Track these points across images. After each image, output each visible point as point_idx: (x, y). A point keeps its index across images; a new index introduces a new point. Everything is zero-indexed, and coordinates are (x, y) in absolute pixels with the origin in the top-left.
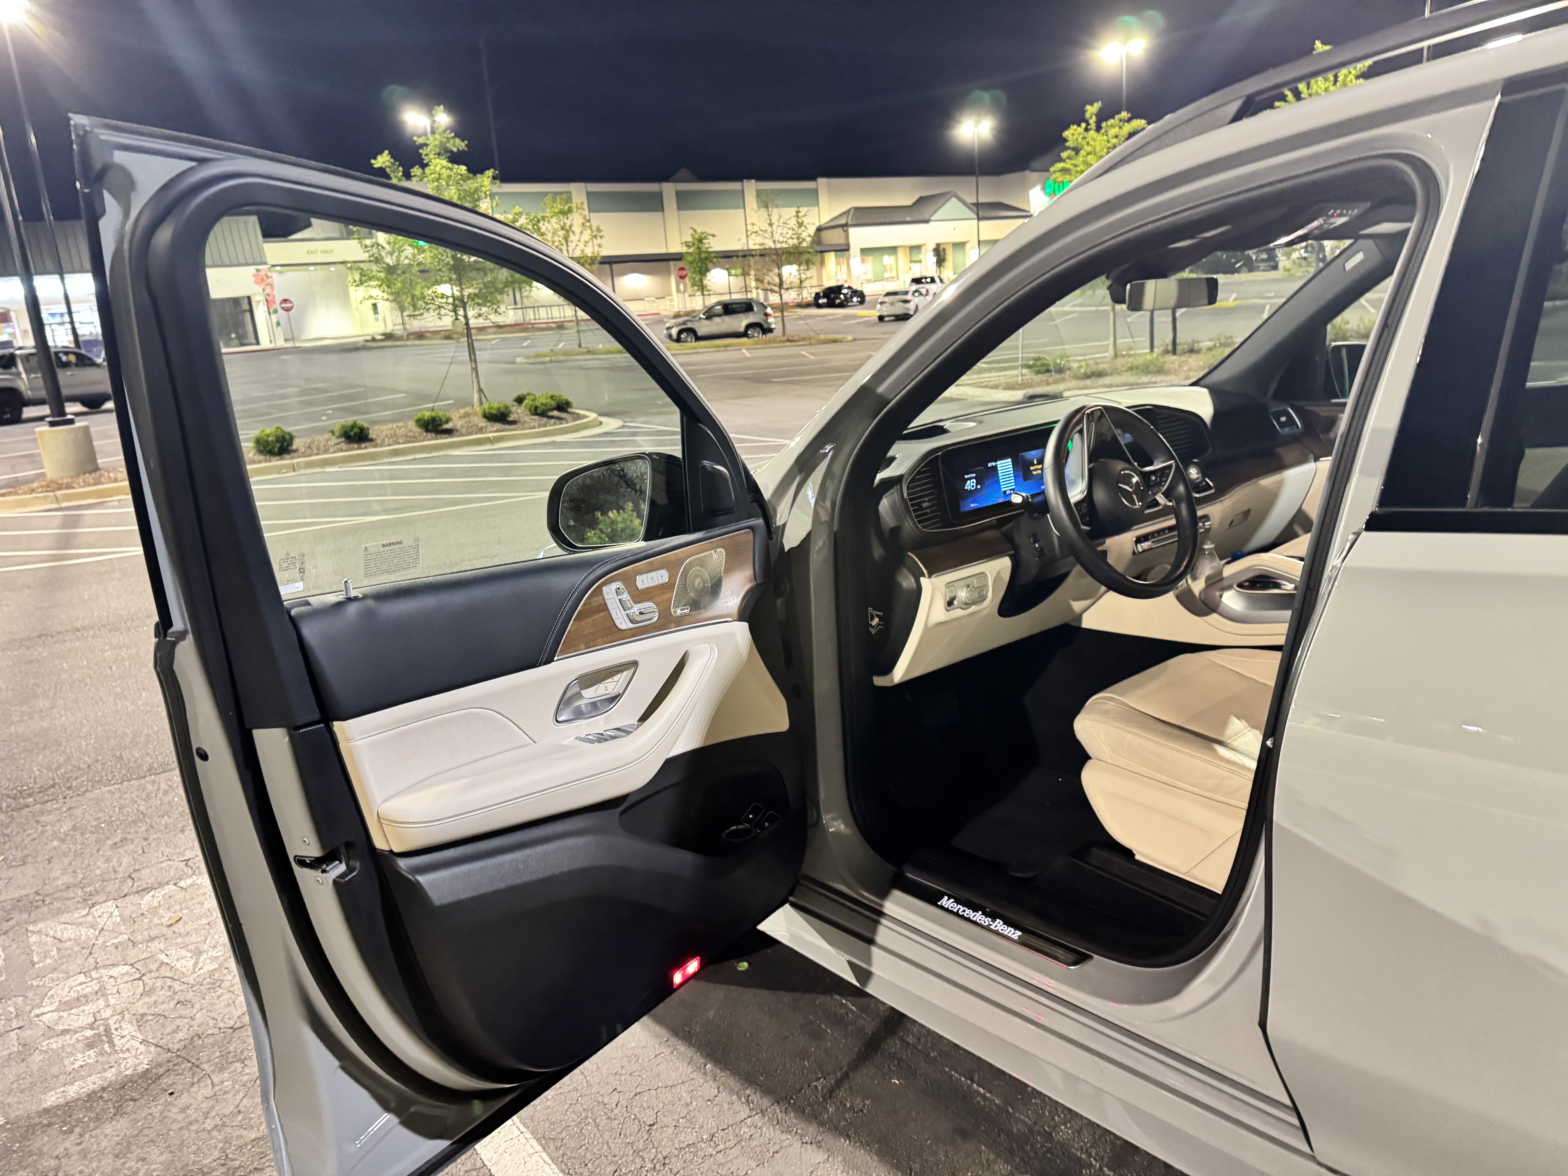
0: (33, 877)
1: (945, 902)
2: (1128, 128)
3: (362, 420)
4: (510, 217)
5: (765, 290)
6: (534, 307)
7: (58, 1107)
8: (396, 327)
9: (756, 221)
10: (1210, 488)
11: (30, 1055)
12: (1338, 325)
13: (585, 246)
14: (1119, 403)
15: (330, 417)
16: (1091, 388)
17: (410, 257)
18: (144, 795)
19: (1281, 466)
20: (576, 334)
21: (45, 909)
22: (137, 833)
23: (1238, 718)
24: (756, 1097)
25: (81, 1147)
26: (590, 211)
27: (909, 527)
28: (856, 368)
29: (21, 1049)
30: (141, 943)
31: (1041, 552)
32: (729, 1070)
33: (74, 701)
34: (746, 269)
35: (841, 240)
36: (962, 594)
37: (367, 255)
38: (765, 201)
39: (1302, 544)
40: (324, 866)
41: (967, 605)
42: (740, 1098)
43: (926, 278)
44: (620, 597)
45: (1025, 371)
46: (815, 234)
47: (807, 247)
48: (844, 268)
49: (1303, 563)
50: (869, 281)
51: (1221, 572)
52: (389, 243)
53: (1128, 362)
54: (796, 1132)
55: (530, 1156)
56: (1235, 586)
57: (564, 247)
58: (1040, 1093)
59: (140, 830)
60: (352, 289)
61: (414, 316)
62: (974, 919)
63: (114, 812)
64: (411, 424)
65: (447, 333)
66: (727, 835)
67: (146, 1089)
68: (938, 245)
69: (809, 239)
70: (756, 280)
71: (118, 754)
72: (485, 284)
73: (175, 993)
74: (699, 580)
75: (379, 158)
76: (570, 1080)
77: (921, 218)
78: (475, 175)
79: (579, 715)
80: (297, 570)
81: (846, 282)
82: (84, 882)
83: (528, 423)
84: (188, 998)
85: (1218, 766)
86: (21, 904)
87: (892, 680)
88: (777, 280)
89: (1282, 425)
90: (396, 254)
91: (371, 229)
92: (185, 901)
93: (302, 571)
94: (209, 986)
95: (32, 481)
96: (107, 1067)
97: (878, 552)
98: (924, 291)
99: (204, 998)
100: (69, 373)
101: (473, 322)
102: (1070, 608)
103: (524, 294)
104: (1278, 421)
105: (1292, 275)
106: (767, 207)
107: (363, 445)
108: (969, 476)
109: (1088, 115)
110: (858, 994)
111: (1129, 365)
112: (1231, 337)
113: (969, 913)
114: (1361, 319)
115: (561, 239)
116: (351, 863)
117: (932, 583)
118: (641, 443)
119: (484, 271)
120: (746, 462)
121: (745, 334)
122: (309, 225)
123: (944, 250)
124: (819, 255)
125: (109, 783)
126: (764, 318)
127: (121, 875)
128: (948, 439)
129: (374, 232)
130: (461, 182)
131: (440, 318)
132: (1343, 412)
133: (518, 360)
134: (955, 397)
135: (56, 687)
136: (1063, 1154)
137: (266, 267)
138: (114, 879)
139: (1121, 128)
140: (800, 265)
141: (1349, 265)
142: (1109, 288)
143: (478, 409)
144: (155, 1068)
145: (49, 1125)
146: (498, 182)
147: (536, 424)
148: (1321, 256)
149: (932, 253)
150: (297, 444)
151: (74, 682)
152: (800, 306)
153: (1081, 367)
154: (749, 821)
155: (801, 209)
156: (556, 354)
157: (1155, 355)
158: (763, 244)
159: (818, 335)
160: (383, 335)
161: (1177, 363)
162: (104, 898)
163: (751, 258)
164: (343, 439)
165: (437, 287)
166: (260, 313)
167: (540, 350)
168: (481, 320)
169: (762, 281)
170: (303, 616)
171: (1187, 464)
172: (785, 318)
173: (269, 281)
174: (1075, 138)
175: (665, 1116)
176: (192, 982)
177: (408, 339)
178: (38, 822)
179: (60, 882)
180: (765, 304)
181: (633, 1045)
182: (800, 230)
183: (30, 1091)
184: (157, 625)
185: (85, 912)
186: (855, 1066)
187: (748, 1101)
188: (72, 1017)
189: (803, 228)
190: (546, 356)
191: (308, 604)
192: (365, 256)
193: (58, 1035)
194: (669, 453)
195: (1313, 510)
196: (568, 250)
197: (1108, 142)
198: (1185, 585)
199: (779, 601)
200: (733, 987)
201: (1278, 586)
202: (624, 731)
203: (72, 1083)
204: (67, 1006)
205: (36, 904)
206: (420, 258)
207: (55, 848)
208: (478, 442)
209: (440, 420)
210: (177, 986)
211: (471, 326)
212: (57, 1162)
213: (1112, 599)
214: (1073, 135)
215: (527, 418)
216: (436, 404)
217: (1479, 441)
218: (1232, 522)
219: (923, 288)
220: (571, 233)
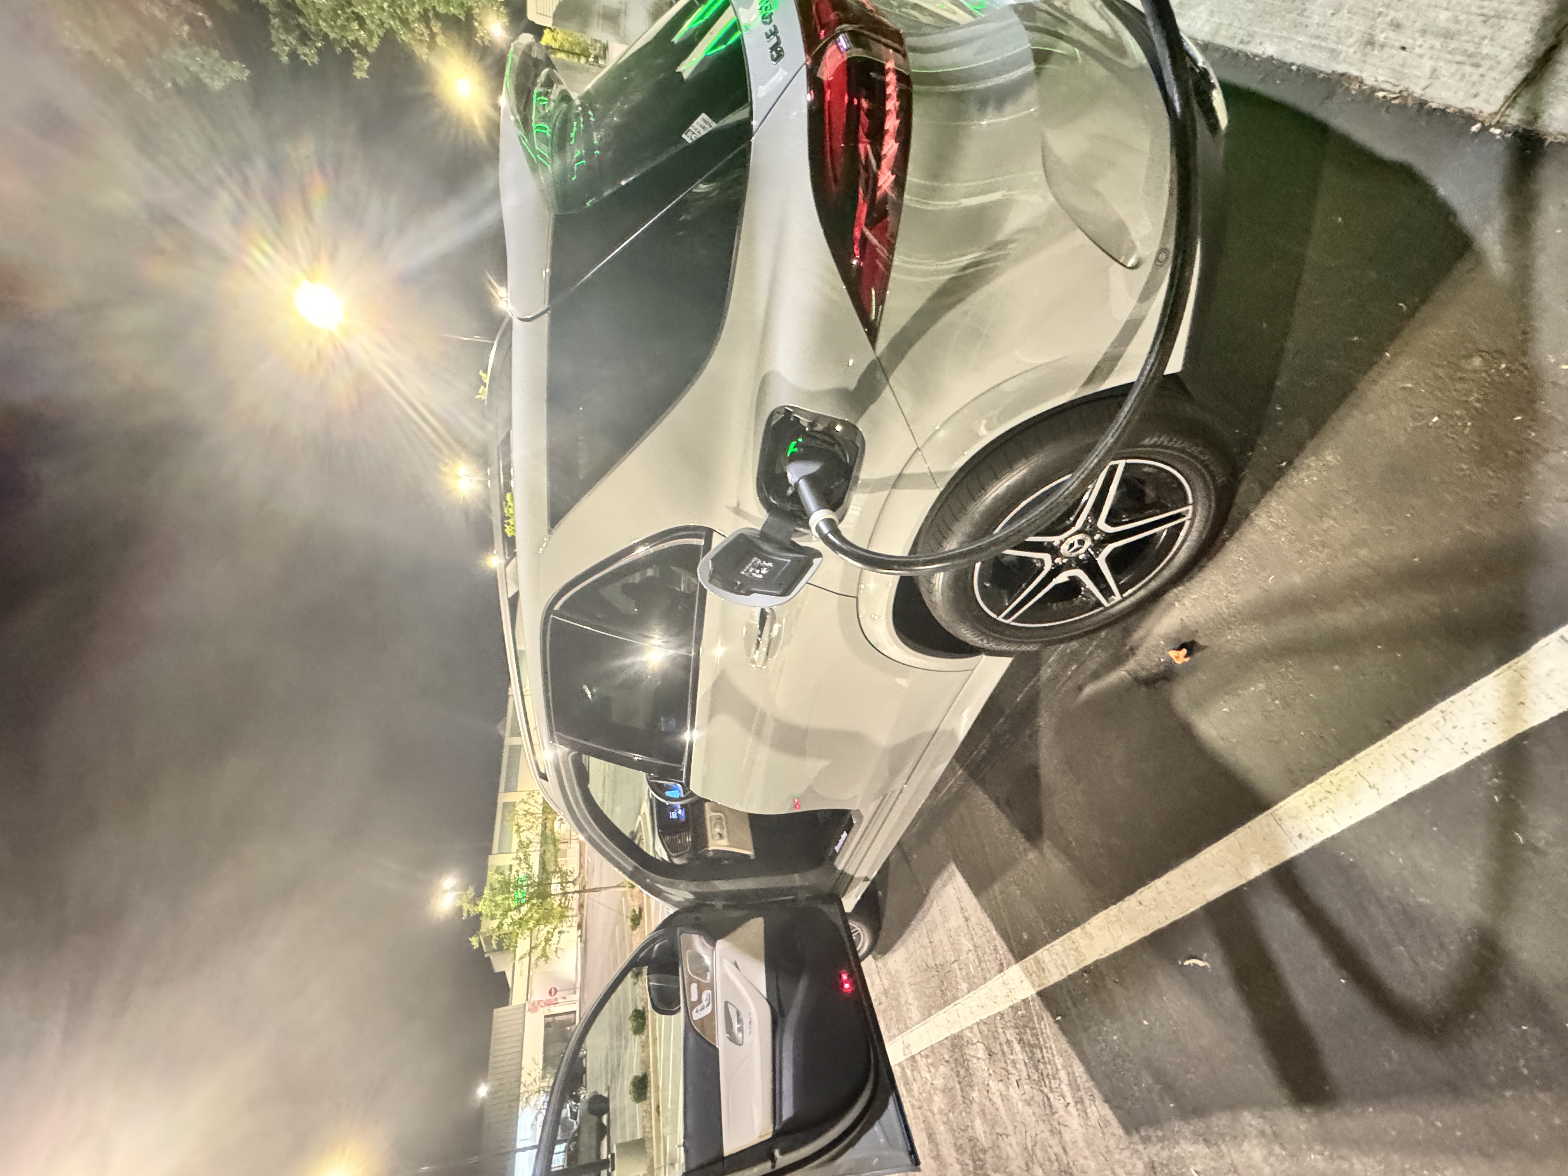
1: (837, 848)
26: (516, 794)
44: (699, 1011)
87: (753, 857)
117: (712, 844)
137: (527, 1004)
150: (640, 1008)
160: (578, 931)
166: (555, 1010)
173: (536, 1002)
177: (583, 918)
216: (624, 916)
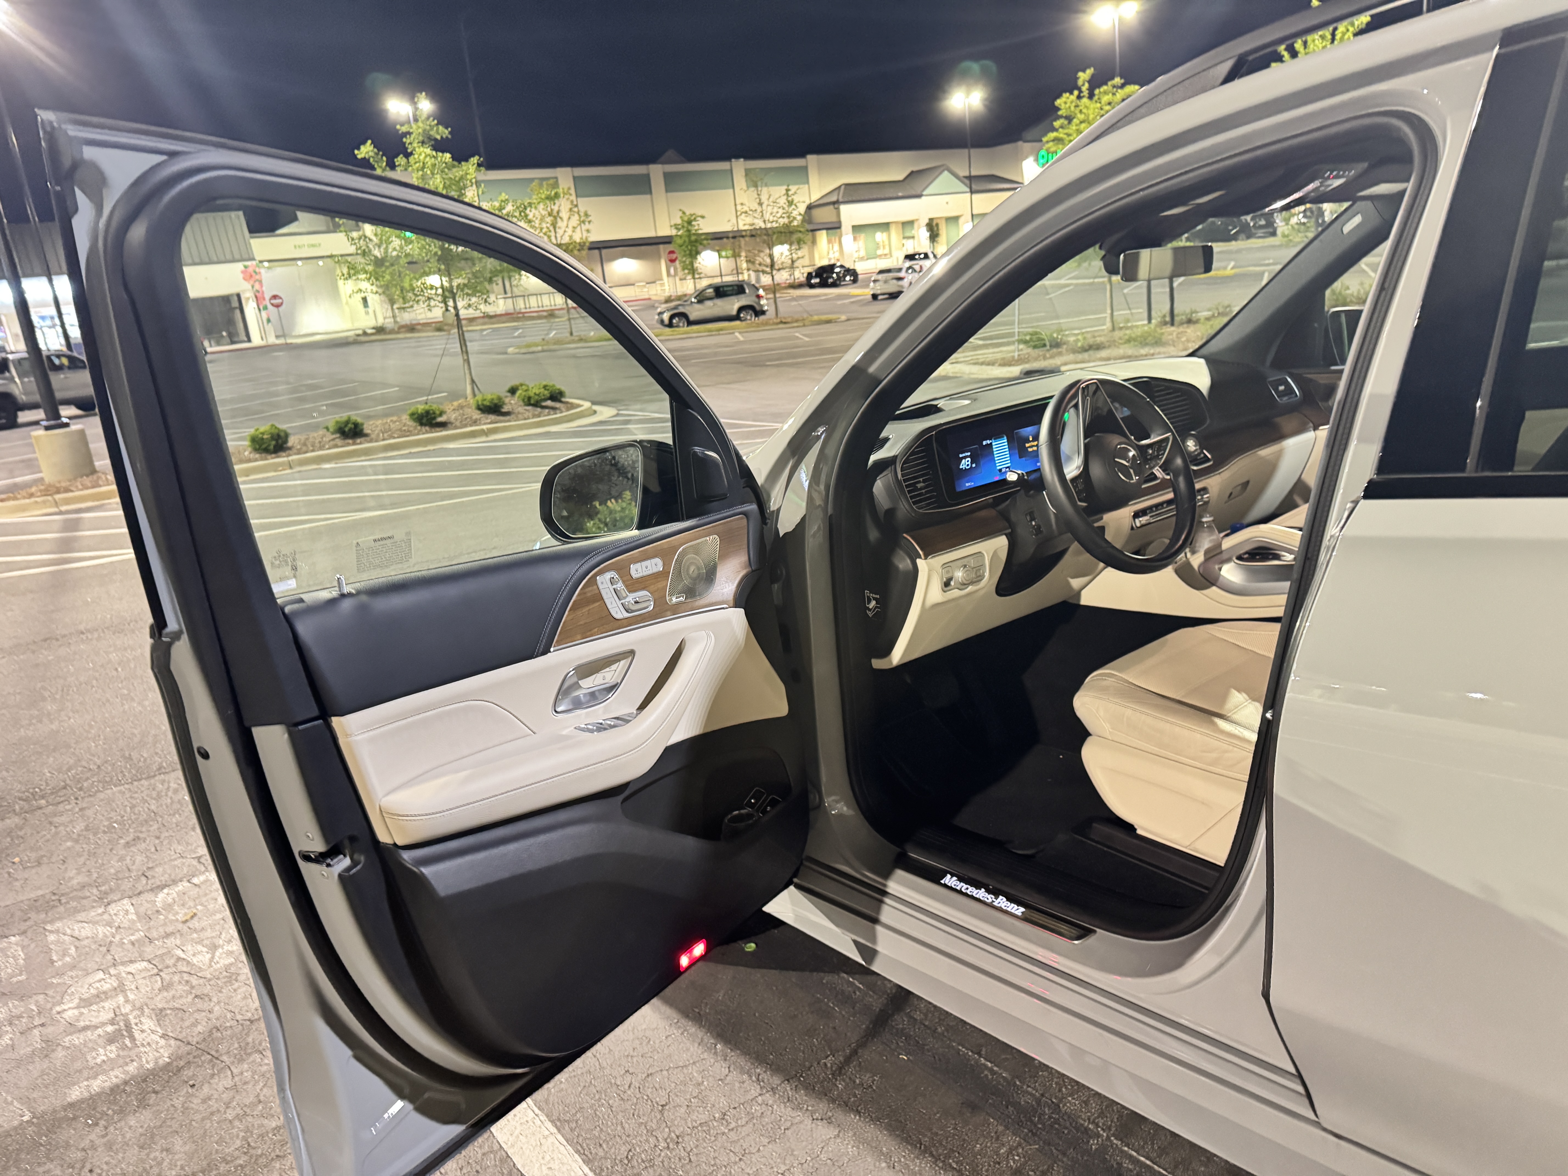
0: (49, 877)
1: (949, 880)
2: (1121, 94)
3: (357, 415)
4: (497, 204)
5: (757, 271)
6: (524, 296)
7: (82, 1101)
8: (387, 320)
9: (745, 201)
10: (1208, 460)
11: (53, 1051)
12: (1338, 291)
13: (573, 231)
14: (1115, 376)
15: (322, 414)
16: (1089, 361)
17: (398, 248)
18: (154, 794)
19: (1281, 437)
20: (567, 323)
21: (61, 909)
22: (149, 831)
23: (1239, 691)
24: (766, 1076)
25: (106, 1139)
26: (577, 196)
27: (904, 508)
28: (846, 349)
29: (44, 1045)
30: (157, 939)
31: (1038, 530)
32: (739, 1049)
33: (81, 703)
34: (737, 251)
35: (834, 219)
36: (959, 575)
37: (354, 247)
38: (753, 181)
39: (1300, 515)
40: (329, 861)
41: (963, 585)
42: (750, 1076)
43: (920, 254)
44: (615, 586)
45: (1021, 346)
46: (806, 212)
47: (798, 226)
48: (836, 246)
49: (1301, 533)
50: (862, 259)
51: (1220, 545)
52: (376, 235)
53: (1125, 334)
54: (807, 1110)
55: (545, 1137)
56: (1234, 558)
57: (552, 234)
58: (1047, 1066)
59: (152, 829)
60: (341, 283)
61: (404, 308)
62: (977, 896)
63: (125, 811)
64: (405, 418)
65: (438, 325)
66: (729, 820)
67: (168, 1082)
68: (931, 220)
69: (799, 218)
70: (747, 261)
71: (127, 755)
72: (473, 274)
73: (192, 987)
74: (694, 565)
75: (362, 148)
76: (584, 1062)
77: (913, 193)
78: (460, 163)
79: (577, 704)
80: (290, 567)
81: (838, 260)
82: (99, 881)
83: (522, 413)
84: (206, 992)
85: (1219, 740)
86: (38, 904)
87: (891, 663)
88: (768, 261)
89: (1281, 394)
90: (384, 246)
91: (357, 221)
92: (199, 897)
93: (295, 568)
94: (226, 980)
95: (30, 487)
96: (128, 1060)
97: (873, 535)
98: (917, 268)
99: (220, 992)
100: (62, 376)
101: (463, 313)
102: (1068, 584)
103: (515, 283)
104: (1276, 390)
105: (1290, 240)
106: (756, 186)
107: (358, 441)
108: (964, 455)
109: (1080, 82)
110: (864, 972)
111: (1127, 337)
112: (1229, 306)
113: (972, 891)
114: (1362, 284)
115: (548, 225)
116: (356, 856)
117: (928, 564)
118: (636, 432)
119: (472, 260)
120: (738, 448)
121: (737, 317)
122: (295, 219)
123: (937, 225)
124: (810, 233)
125: (119, 783)
126: (757, 300)
127: (135, 874)
128: (942, 417)
129: (360, 224)
130: (446, 170)
131: (430, 310)
132: (1340, 379)
133: (510, 350)
134: (951, 375)
135: (63, 690)
136: (1071, 1124)
137: (254, 263)
138: (127, 878)
139: (1114, 94)
140: (791, 245)
141: (1347, 228)
142: (1103, 258)
143: (472, 401)
144: (176, 1060)
145: (75, 1118)
146: (483, 169)
147: (530, 415)
148: (1320, 221)
149: (925, 229)
150: (292, 441)
151: (81, 684)
152: (793, 286)
153: (1078, 340)
154: (752, 806)
155: (790, 187)
156: (548, 343)
157: (1152, 326)
158: (753, 224)
159: (811, 316)
160: (373, 328)
161: (1175, 334)
162: (119, 896)
163: (741, 239)
164: (338, 435)
165: (426, 278)
166: (250, 309)
167: (529, 339)
168: (471, 311)
169: (753, 263)
170: (296, 613)
171: (1184, 437)
172: (778, 300)
173: (257, 277)
174: (1067, 106)
175: (677, 1096)
176: (209, 976)
177: (398, 332)
178: (51, 823)
179: (75, 882)
180: (757, 285)
181: (644, 1027)
182: (791, 209)
183: (54, 1085)
184: (152, 627)
185: (100, 911)
186: (863, 1043)
187: (758, 1080)
188: (93, 1013)
189: (793, 207)
190: (537, 345)
191: (301, 601)
192: (352, 249)
193: (79, 1031)
194: (661, 440)
195: (1312, 479)
196: (556, 237)
197: (1101, 109)
198: (1184, 559)
199: (776, 586)
200: (741, 968)
201: (1277, 557)
202: (623, 720)
203: (95, 1077)
204: (86, 1003)
205: (52, 903)
206: (408, 249)
207: (69, 848)
208: (473, 435)
209: (434, 413)
210: (194, 981)
211: (462, 317)
212: (83, 1153)
213: (1110, 573)
214: (1065, 103)
215: (521, 409)
216: (430, 397)
217: (1479, 404)
218: (1231, 494)
219: (916, 264)
220: (559, 219)
